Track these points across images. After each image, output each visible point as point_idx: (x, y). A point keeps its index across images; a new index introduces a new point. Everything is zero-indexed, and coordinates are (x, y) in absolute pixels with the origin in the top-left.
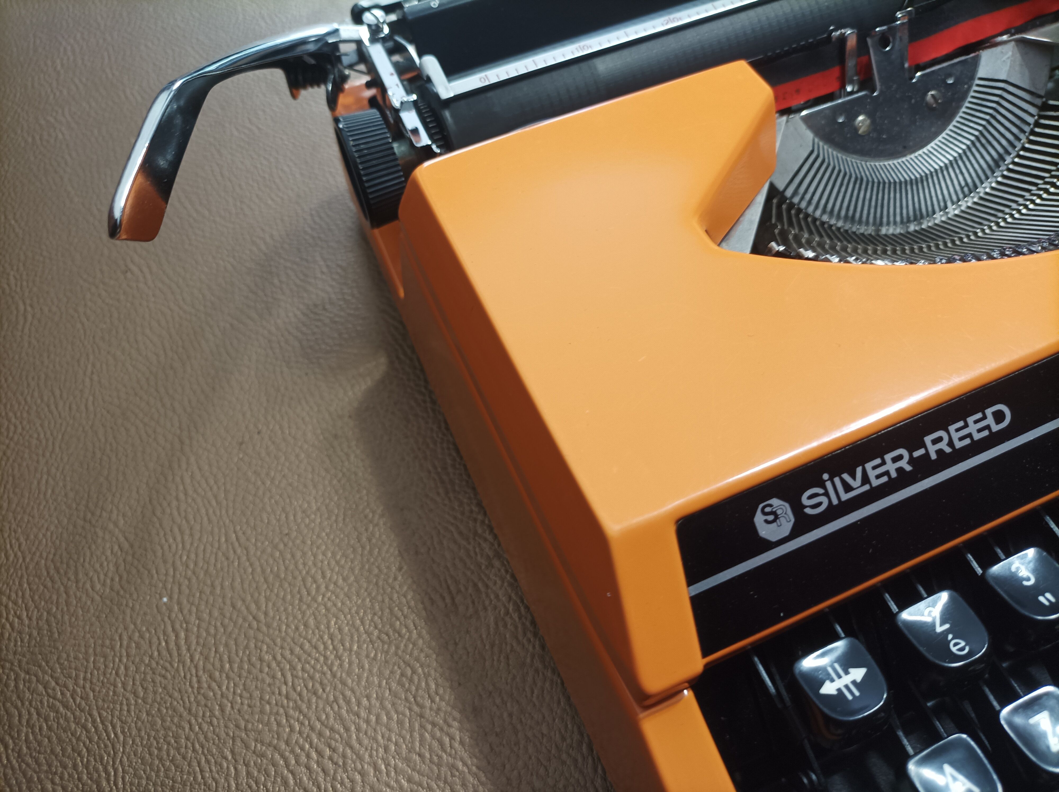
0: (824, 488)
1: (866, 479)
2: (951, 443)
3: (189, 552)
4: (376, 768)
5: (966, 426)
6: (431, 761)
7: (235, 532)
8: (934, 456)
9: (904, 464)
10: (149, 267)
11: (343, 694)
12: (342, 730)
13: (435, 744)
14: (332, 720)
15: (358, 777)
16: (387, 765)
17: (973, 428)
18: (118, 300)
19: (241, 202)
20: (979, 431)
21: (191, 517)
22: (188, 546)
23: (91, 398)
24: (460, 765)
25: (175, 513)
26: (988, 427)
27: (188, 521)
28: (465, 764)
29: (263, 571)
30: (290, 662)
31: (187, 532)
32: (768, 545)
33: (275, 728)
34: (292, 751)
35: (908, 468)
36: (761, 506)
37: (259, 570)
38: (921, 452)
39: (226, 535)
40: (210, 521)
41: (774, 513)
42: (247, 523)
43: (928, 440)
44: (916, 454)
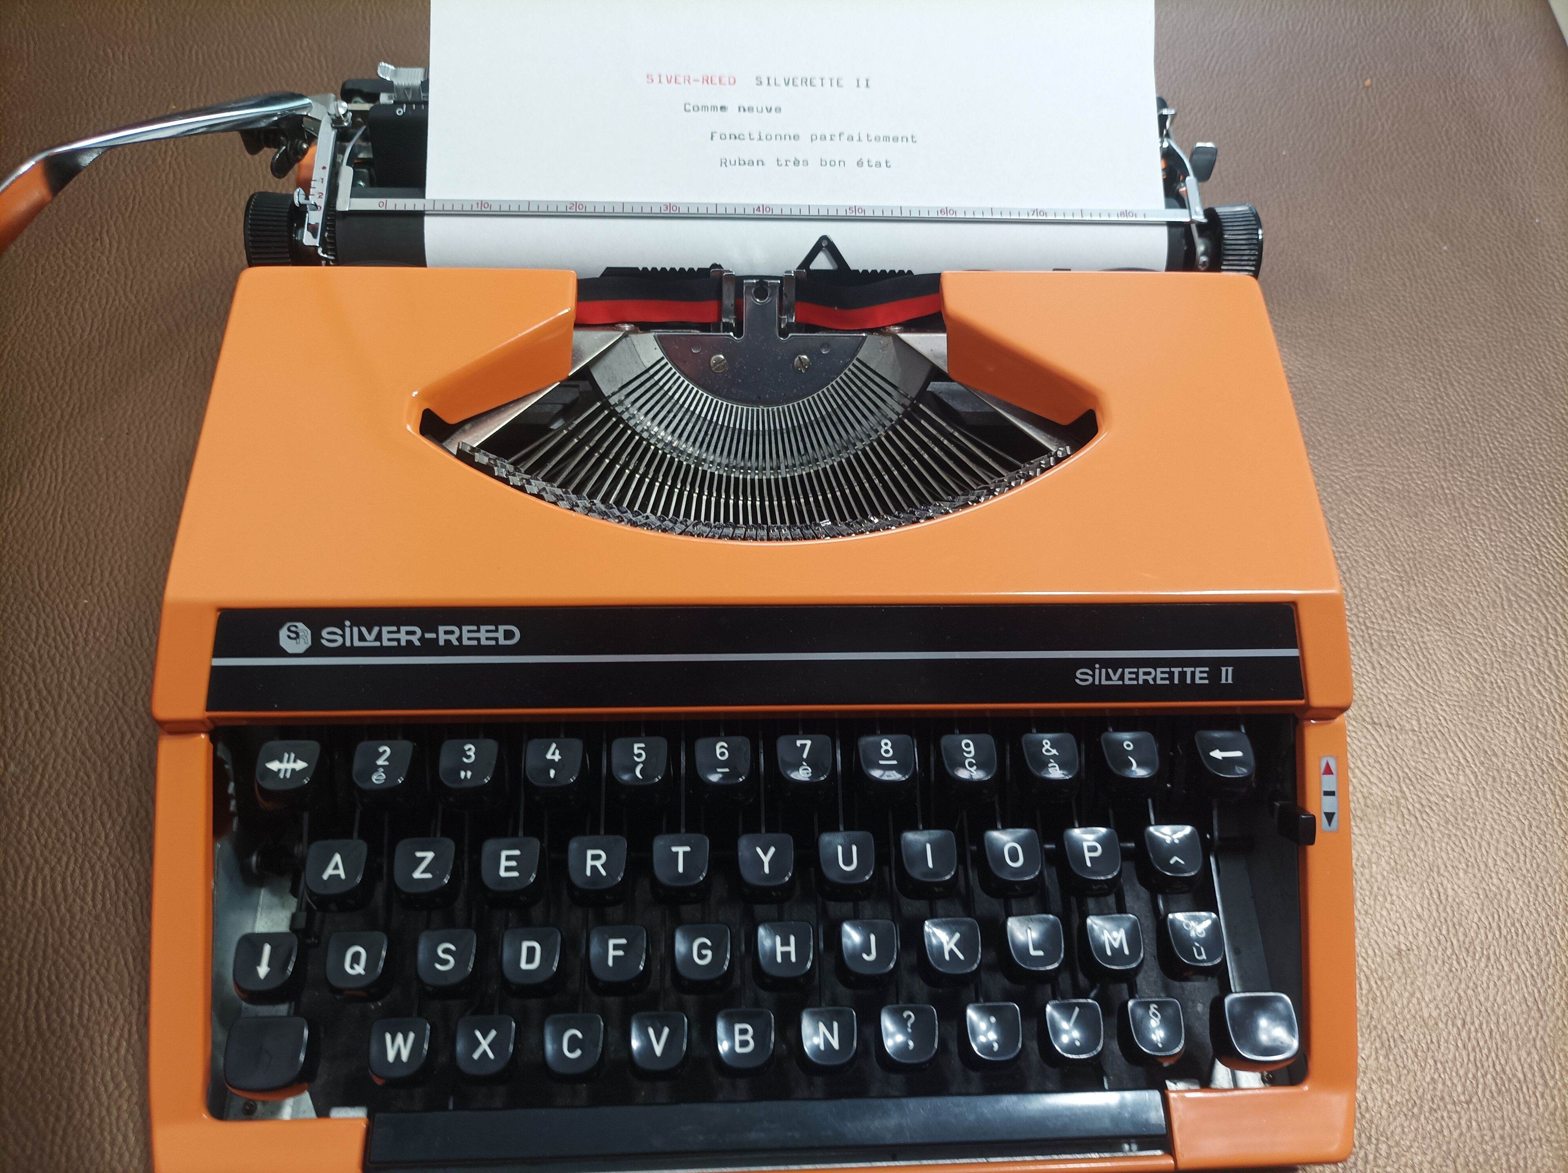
0: (344, 631)
1: (379, 638)
2: (460, 639)
3: (19, 511)
4: (65, 735)
5: (478, 631)
6: (108, 747)
7: (63, 509)
8: (442, 643)
9: (415, 639)
10: (119, 243)
11: (72, 670)
12: (56, 697)
13: (118, 735)
14: (53, 686)
15: (48, 734)
16: (74, 735)
17: (483, 635)
18: (77, 266)
19: (233, 209)
20: (487, 639)
21: (35, 484)
22: (21, 505)
23: (9, 348)
24: (127, 758)
25: (26, 474)
26: (496, 639)
27: (31, 486)
28: (131, 759)
29: (67, 550)
30: (47, 629)
31: (26, 494)
32: (284, 654)
33: (9, 673)
34: (12, 697)
35: (417, 643)
36: (289, 624)
37: (64, 547)
38: (433, 636)
39: (55, 510)
40: (48, 492)
41: (297, 633)
42: (77, 506)
43: (442, 629)
44: (428, 636)
